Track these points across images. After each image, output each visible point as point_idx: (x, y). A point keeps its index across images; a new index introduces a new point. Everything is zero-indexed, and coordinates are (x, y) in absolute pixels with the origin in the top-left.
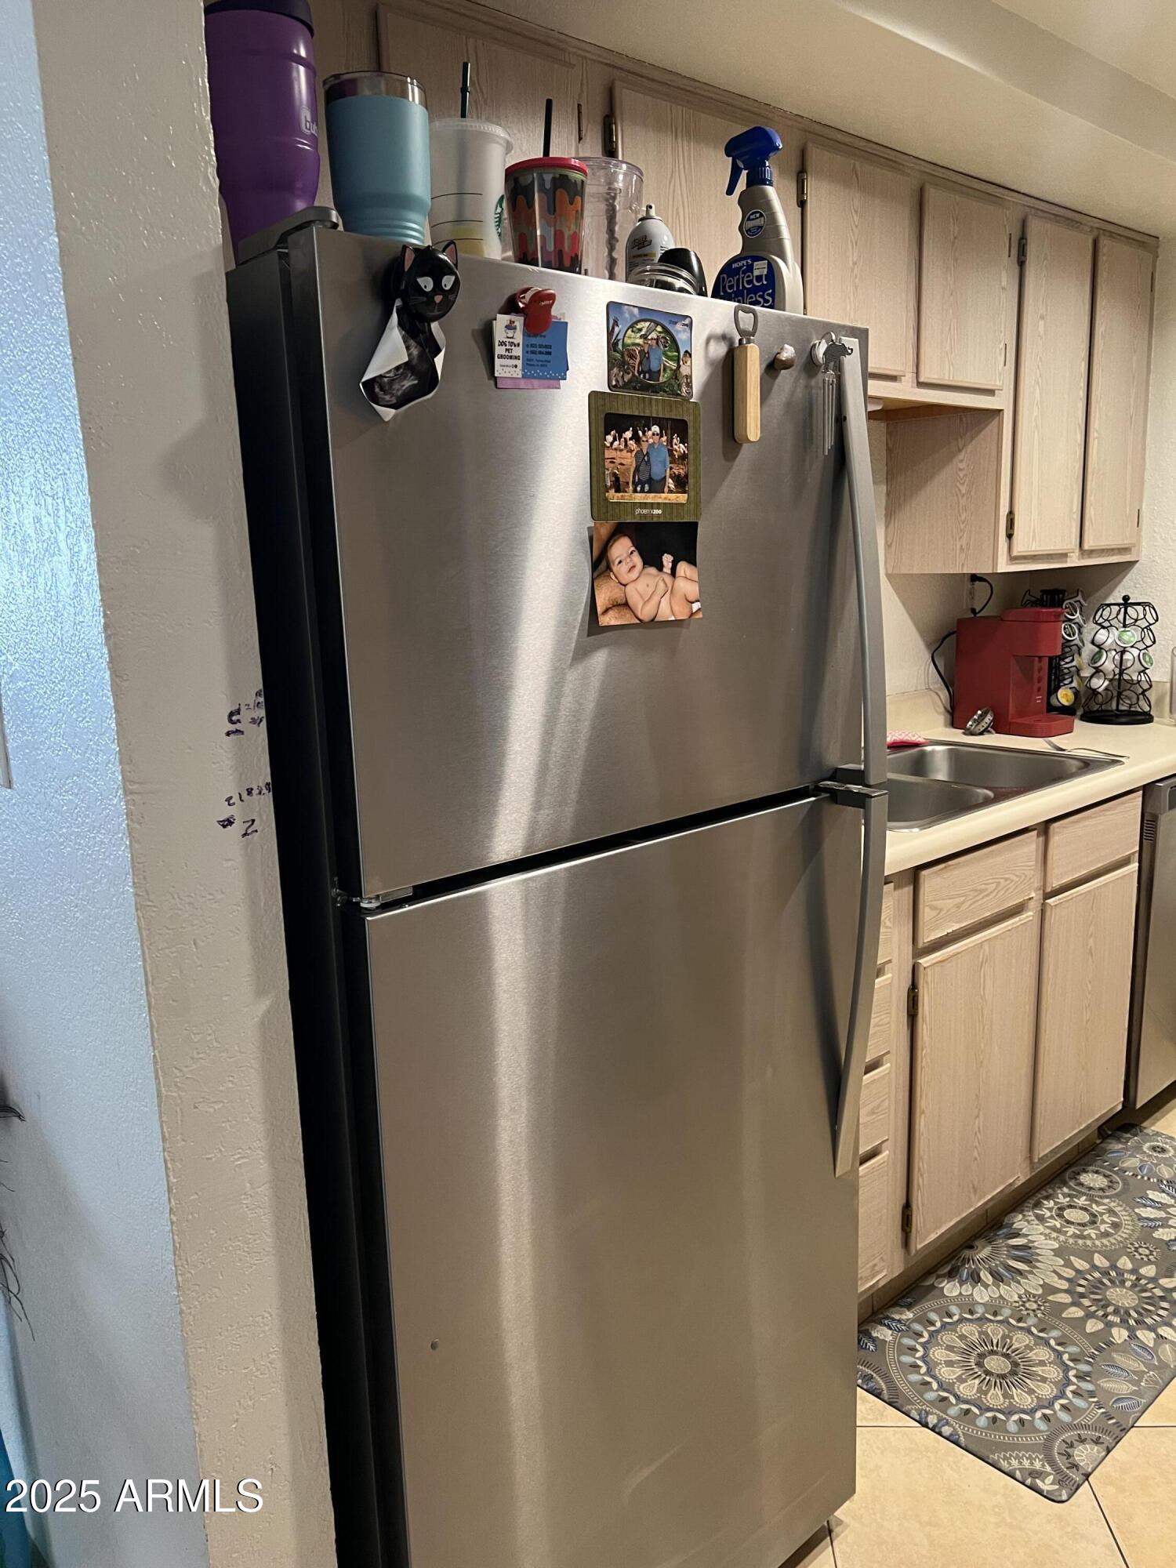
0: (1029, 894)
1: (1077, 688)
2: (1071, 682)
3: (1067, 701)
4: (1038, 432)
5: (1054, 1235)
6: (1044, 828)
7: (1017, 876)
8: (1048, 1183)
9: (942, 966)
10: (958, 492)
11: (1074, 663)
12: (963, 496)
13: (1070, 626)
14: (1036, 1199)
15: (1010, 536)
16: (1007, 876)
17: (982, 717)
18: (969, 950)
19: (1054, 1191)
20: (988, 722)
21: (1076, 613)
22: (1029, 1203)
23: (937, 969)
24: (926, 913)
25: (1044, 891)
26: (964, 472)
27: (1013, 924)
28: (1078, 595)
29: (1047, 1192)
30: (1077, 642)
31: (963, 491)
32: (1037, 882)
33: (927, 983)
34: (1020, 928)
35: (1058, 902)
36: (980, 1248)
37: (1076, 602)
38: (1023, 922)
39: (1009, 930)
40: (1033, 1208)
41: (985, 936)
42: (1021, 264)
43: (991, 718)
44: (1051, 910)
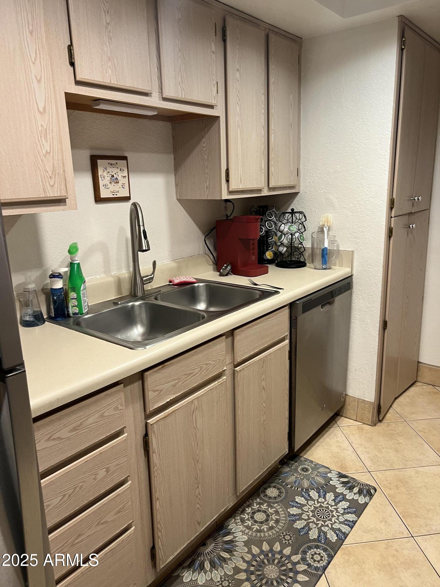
0: (223, 369)
1: (275, 251)
2: (272, 248)
3: (270, 257)
4: (240, 129)
5: (247, 531)
6: (231, 333)
7: (214, 361)
8: (250, 497)
9: (164, 420)
10: (203, 159)
11: (273, 240)
12: (206, 160)
13: (270, 222)
14: (243, 507)
15: (228, 181)
16: (207, 363)
17: (226, 267)
18: (184, 406)
19: (253, 501)
20: (229, 270)
21: (272, 217)
22: (239, 511)
23: (162, 422)
24: (150, 395)
25: (234, 363)
26: (205, 148)
27: (213, 386)
28: (273, 208)
29: (249, 502)
30: (274, 230)
31: (206, 158)
32: (228, 360)
33: (154, 432)
34: (218, 387)
35: (242, 368)
36: (209, 544)
37: (272, 211)
38: (220, 383)
39: (211, 389)
40: (240, 514)
41: (195, 396)
42: (224, 41)
43: (230, 268)
44: (238, 373)
